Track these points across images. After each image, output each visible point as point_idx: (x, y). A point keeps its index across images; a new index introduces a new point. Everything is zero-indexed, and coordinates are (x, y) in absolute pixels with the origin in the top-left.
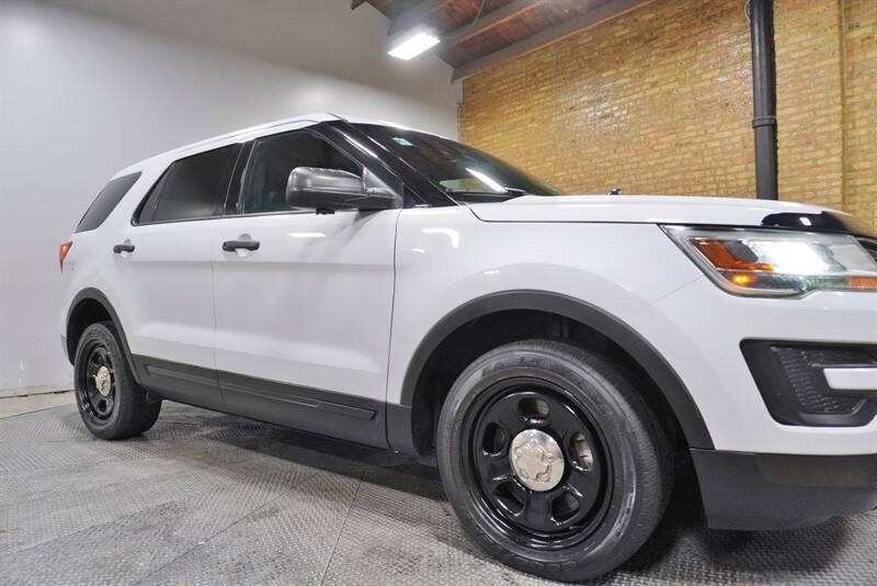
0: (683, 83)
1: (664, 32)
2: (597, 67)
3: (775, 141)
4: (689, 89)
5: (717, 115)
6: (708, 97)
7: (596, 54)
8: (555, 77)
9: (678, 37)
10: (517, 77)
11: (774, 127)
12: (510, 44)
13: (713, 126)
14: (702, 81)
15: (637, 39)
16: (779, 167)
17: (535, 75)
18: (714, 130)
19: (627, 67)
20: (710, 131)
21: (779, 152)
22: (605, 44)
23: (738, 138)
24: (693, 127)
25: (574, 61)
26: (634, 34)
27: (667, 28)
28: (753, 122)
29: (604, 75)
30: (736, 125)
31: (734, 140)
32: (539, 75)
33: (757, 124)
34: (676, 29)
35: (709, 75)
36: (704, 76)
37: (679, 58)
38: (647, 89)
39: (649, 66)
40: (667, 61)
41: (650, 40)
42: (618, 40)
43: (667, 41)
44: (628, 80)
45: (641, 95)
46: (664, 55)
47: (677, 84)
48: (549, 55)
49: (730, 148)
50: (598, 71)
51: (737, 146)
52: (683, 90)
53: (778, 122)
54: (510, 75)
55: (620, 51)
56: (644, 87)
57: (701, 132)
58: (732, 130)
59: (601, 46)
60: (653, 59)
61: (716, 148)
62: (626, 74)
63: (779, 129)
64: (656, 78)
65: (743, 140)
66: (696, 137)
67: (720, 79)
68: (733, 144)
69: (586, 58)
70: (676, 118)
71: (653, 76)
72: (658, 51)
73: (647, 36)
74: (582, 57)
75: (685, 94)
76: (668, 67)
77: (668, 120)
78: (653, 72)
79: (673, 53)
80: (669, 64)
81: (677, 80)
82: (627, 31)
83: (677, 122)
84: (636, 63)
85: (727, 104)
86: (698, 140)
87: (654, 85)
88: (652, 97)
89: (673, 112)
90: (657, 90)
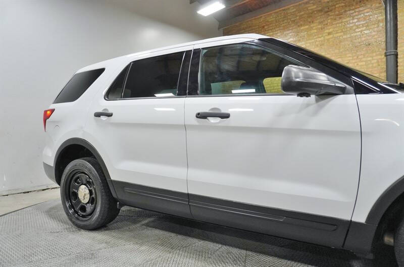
0: (345, 33)
1: (335, 8)
2: (298, 24)
3: (397, 62)
4: (348, 36)
5: (364, 49)
6: (360, 40)
7: (298, 17)
8: (275, 28)
9: (343, 11)
10: (254, 28)
11: (396, 55)
12: (251, 11)
13: (361, 55)
14: (356, 32)
15: (321, 11)
16: (399, 75)
17: (263, 27)
18: (362, 56)
19: (315, 25)
20: (360, 57)
21: (399, 68)
22: (303, 13)
23: (376, 61)
24: (350, 55)
25: (286, 21)
26: (320, 8)
27: (337, 6)
28: (386, 53)
29: (302, 28)
30: (374, 54)
31: (373, 62)
32: (266, 27)
33: (388, 54)
34: (342, 6)
35: (360, 30)
36: (357, 30)
37: (343, 21)
38: (326, 35)
39: (327, 24)
40: (336, 22)
41: (328, 12)
42: (310, 11)
43: (337, 12)
44: (315, 31)
45: (322, 38)
46: (335, 19)
47: (342, 33)
48: (272, 17)
49: (371, 66)
50: (299, 26)
51: (374, 65)
52: (345, 37)
53: (398, 54)
54: (250, 27)
55: (311, 16)
56: (324, 35)
57: (356, 57)
58: (372, 57)
59: (301, 14)
60: (329, 21)
61: (363, 65)
62: (314, 28)
63: (399, 57)
64: (331, 30)
65: (378, 62)
66: (352, 60)
67: (366, 32)
68: (373, 64)
69: (292, 19)
70: (341, 50)
71: (329, 29)
72: (332, 17)
73: (326, 10)
74: (290, 19)
75: (346, 38)
76: (338, 25)
77: (337, 51)
78: (329, 27)
79: (340, 18)
80: (338, 23)
81: (342, 32)
82: (315, 7)
83: (342, 52)
84: (320, 23)
85: (369, 45)
86: (354, 61)
87: (329, 34)
88: (328, 40)
89: (340, 47)
90: (331, 36)
